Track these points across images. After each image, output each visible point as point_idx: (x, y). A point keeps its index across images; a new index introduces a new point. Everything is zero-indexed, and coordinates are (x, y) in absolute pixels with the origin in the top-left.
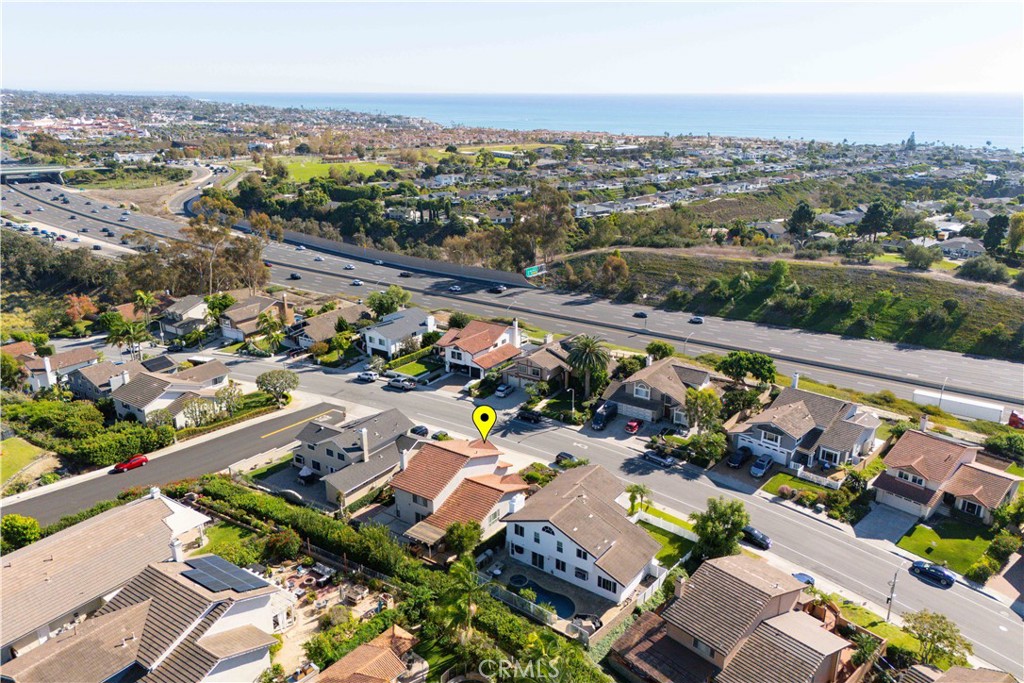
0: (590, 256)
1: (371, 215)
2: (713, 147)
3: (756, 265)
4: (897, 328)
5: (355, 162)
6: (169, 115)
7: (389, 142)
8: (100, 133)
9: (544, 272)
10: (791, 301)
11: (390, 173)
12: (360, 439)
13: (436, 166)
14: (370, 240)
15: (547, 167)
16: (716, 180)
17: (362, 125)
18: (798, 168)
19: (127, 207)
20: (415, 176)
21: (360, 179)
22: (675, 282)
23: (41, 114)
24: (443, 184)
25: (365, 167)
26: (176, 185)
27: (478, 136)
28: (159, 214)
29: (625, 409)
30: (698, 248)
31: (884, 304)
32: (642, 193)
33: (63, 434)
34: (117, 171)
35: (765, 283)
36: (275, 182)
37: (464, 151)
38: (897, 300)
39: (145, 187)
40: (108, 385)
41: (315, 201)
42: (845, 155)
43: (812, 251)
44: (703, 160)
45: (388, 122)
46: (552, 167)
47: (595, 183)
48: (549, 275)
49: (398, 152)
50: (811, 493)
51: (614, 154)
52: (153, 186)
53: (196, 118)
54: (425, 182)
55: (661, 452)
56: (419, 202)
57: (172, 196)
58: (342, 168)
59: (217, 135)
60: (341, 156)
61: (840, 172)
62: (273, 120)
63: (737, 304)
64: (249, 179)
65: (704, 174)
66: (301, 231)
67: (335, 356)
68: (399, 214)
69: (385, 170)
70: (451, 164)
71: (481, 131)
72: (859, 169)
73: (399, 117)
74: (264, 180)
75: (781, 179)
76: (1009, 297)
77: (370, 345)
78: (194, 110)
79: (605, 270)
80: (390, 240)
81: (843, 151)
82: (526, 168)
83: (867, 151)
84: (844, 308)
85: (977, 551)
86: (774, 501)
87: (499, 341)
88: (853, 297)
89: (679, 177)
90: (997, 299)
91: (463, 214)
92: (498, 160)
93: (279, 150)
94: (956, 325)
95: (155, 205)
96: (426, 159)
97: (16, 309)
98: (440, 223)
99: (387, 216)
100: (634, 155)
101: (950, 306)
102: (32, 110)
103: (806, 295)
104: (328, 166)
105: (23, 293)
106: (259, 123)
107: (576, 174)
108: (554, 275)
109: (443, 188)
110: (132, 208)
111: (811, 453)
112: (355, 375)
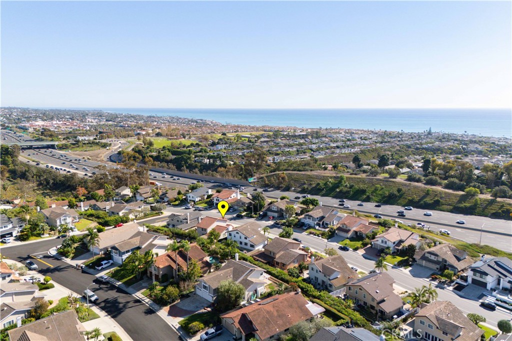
0: (274, 174)
1: (188, 161)
2: (341, 133)
3: (335, 177)
4: (381, 198)
5: (182, 140)
6: (94, 119)
7: (197, 131)
8: (66, 128)
9: (256, 180)
10: (345, 189)
11: (197, 144)
12: (187, 217)
13: (217, 141)
14: (188, 170)
15: (265, 142)
16: (338, 147)
17: (184, 123)
18: (376, 142)
19: (86, 158)
20: (207, 145)
21: (184, 146)
22: (305, 184)
23: (36, 118)
24: (219, 148)
25: (186, 142)
26: (105, 150)
27: (236, 128)
28: (100, 161)
29: (269, 214)
30: (315, 171)
31: (377, 190)
32: (305, 153)
33: (98, 217)
34: (80, 144)
35: (336, 184)
36: (148, 148)
37: (229, 135)
38: (383, 188)
39: (92, 150)
40: (105, 208)
41: (165, 156)
42: (399, 137)
43: (357, 172)
44: (333, 139)
45: (197, 122)
46: (267, 142)
47: (284, 148)
48: (257, 182)
49: (201, 135)
50: (318, 232)
51: (295, 136)
52: (95, 150)
53: (107, 121)
54: (211, 148)
55: (278, 224)
56: (209, 156)
57: (104, 154)
58: (177, 142)
59: (119, 128)
60: (175, 137)
61: (393, 144)
62: (143, 121)
63: (327, 191)
64: (137, 147)
65: (333, 145)
66: (160, 167)
67: (177, 203)
68: (200, 160)
69: (195, 143)
70: (223, 140)
71: (238, 127)
72: (402, 143)
73: (201, 120)
74: (143, 147)
75: (366, 147)
76: (420, 187)
77: (189, 199)
78: (106, 116)
79: (279, 179)
80: (197, 170)
81: (399, 135)
82: (256, 142)
83: (410, 135)
84: (363, 192)
85: (359, 244)
86: (307, 235)
87: (232, 196)
88: (367, 188)
89: (321, 146)
90: (415, 187)
91: (227, 161)
92: (243, 139)
93: (148, 135)
94: (400, 197)
95: (98, 157)
96: (213, 139)
97: (47, 197)
98: (217, 164)
99: (195, 161)
100: (303, 137)
101: (399, 190)
102: (31, 117)
103: (351, 187)
104: (170, 142)
105: (48, 191)
106: (137, 122)
107: (277, 145)
108: (260, 181)
109: (219, 150)
110: (88, 158)
111: (321, 223)
112: (184, 208)
